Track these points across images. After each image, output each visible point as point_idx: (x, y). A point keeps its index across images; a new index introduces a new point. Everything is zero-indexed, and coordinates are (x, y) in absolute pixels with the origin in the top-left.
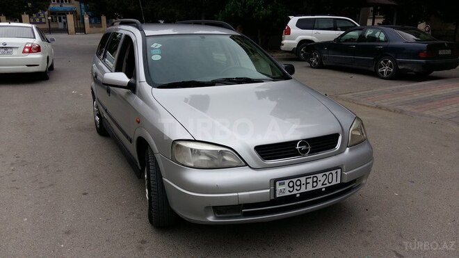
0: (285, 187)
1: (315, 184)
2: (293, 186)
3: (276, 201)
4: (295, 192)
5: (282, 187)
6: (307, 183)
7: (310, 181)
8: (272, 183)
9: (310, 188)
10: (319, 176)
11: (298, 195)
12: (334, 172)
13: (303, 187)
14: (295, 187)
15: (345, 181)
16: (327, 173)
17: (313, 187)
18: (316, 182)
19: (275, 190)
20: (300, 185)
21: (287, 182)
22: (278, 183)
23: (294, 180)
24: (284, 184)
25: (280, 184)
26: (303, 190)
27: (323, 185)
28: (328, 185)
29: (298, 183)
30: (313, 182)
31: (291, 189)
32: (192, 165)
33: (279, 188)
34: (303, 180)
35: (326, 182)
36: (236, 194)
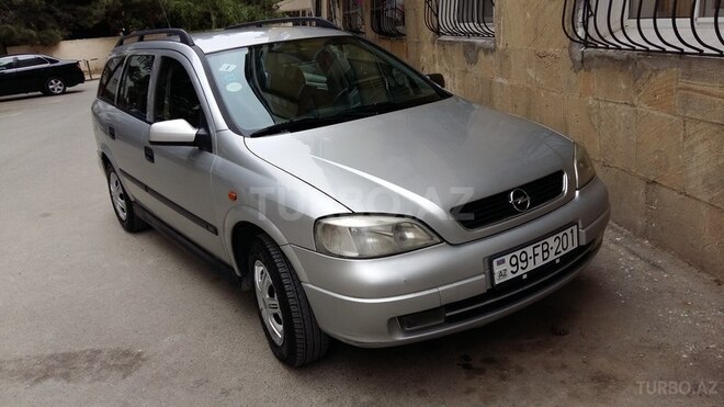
0: (507, 266)
1: (546, 255)
2: (517, 264)
3: (495, 290)
4: (520, 272)
5: (502, 267)
6: (535, 255)
7: (538, 250)
8: (487, 264)
9: (540, 262)
10: (550, 240)
11: (525, 277)
12: (568, 231)
13: (531, 262)
14: (520, 264)
15: (583, 242)
16: (560, 235)
17: (544, 260)
18: (547, 250)
19: (492, 274)
20: (526, 260)
21: (507, 258)
22: (495, 262)
23: (518, 253)
24: (503, 261)
25: (499, 263)
26: (531, 267)
27: (556, 254)
28: (563, 253)
29: (523, 258)
30: (543, 252)
31: (515, 269)
32: (356, 255)
33: (497, 269)
34: (529, 250)
35: (560, 249)
36: (435, 290)
